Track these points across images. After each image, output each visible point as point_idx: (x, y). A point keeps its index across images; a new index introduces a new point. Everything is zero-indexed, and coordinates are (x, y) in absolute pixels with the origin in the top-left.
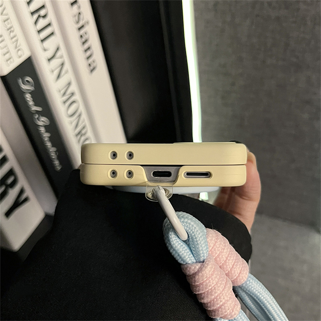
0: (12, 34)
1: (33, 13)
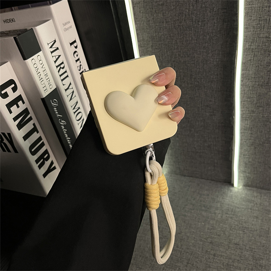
1: (57, 67)
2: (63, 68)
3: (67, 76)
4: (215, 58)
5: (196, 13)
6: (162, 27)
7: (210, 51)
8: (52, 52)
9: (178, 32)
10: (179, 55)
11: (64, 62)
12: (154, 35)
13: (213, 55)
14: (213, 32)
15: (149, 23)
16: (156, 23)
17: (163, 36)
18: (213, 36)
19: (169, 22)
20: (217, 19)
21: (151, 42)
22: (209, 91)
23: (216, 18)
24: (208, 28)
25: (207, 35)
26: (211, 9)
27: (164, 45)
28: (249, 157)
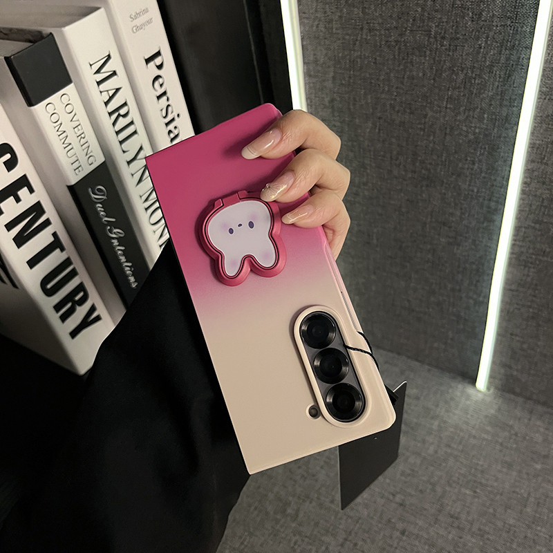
0: (83, 141)
1: (110, 114)
2: (125, 116)
3: (135, 132)
4: (473, 125)
5: (439, 16)
6: (359, 39)
7: (462, 109)
8: (99, 83)
9: (394, 56)
10: (392, 107)
11: (128, 103)
12: (340, 55)
13: (467, 117)
14: (474, 67)
15: (330, 25)
16: (346, 28)
17: (359, 60)
18: (474, 75)
19: (376, 30)
20: (487, 37)
21: (332, 69)
22: (450, 194)
23: (485, 36)
24: (464, 57)
25: (458, 73)
26: (476, 15)
27: (361, 79)
28: (522, 340)
